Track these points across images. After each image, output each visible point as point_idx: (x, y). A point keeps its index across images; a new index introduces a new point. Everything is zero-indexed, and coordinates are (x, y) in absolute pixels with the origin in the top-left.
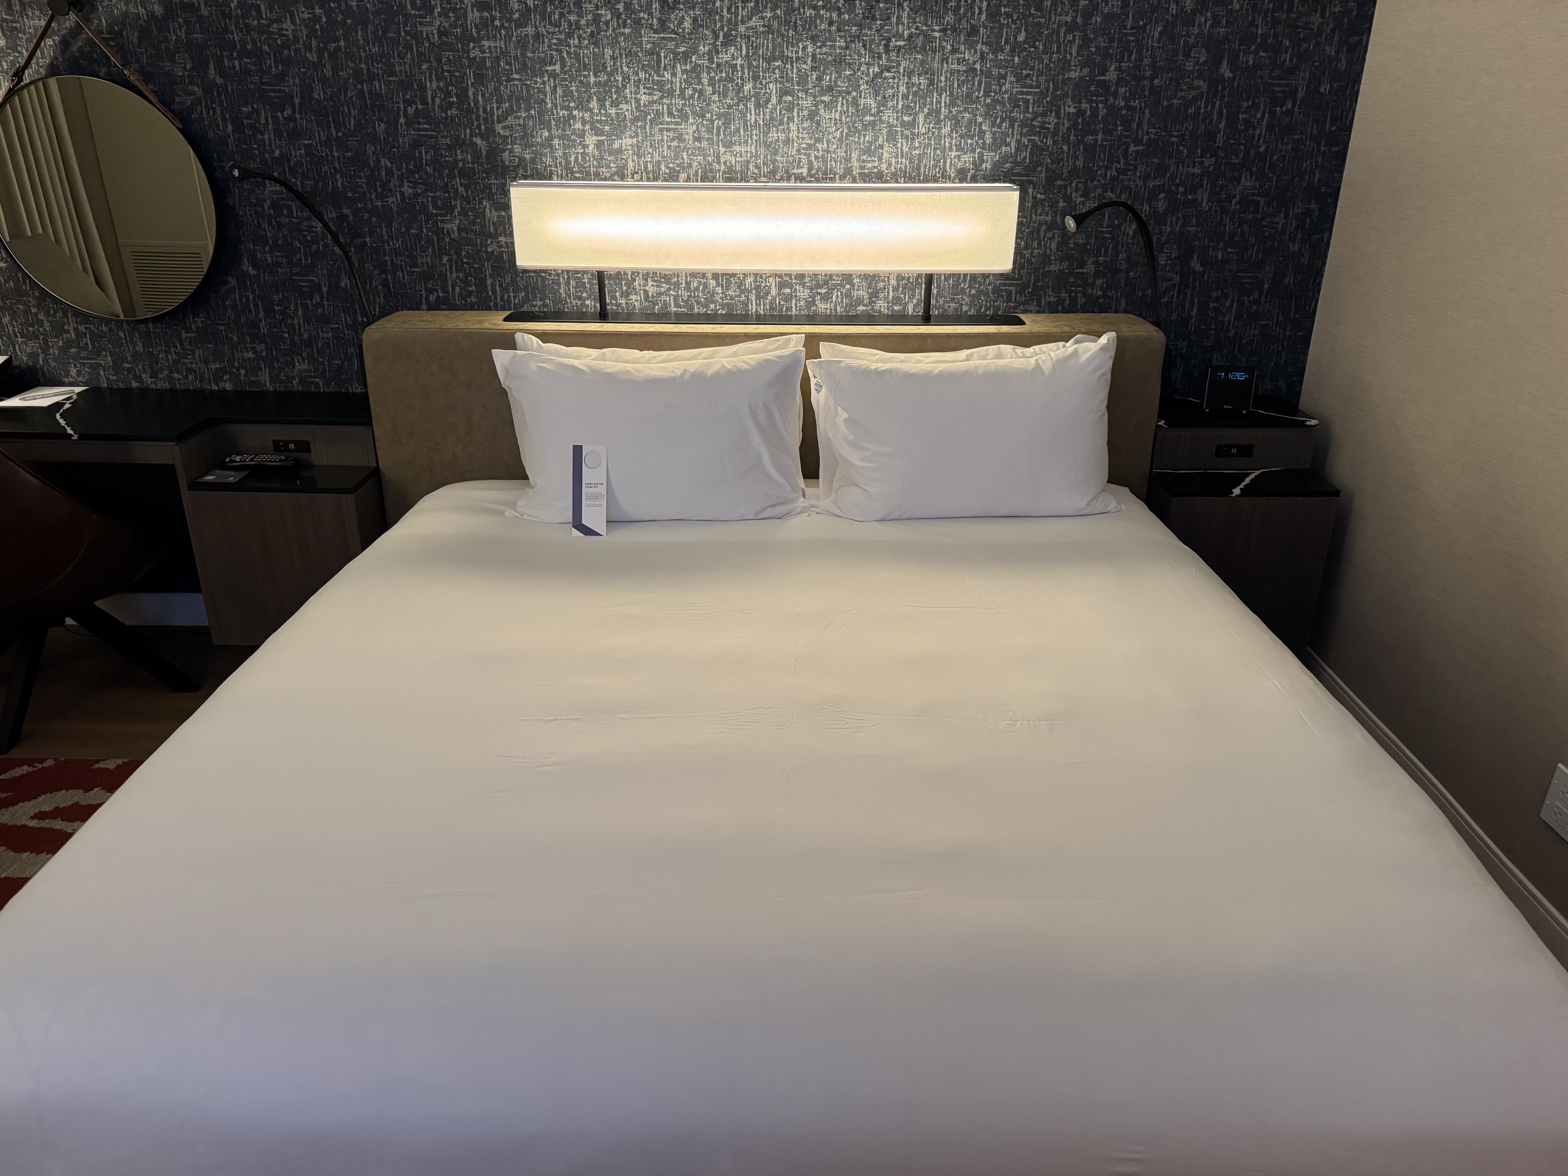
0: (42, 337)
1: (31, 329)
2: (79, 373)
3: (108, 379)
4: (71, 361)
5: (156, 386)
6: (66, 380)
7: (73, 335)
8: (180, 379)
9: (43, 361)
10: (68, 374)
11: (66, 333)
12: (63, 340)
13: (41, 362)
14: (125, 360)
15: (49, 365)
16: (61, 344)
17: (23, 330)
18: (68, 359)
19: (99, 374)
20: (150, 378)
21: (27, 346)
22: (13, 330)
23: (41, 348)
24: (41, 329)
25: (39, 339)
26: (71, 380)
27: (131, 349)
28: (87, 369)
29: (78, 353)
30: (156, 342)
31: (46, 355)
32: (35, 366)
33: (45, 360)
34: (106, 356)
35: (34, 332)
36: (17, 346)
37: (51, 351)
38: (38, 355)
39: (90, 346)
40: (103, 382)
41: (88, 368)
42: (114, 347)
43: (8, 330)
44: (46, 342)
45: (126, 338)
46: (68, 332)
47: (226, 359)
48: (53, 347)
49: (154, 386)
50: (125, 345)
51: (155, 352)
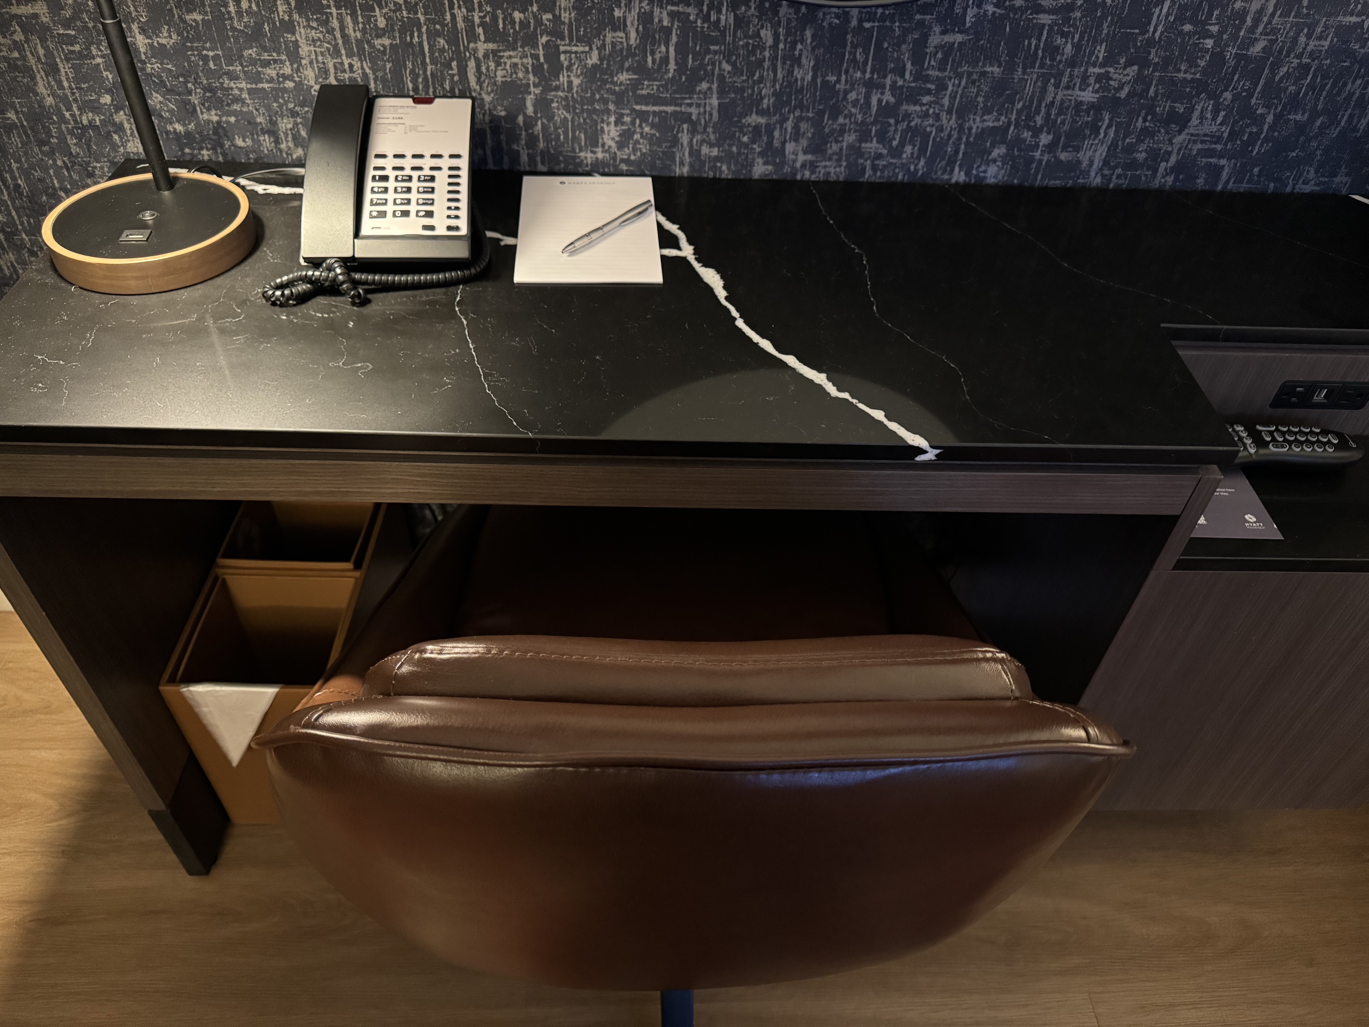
0: (544, 39)
1: (517, 15)
2: (625, 138)
3: (695, 153)
4: (612, 107)
5: (813, 172)
6: (587, 156)
7: (633, 35)
8: (879, 156)
9: (535, 106)
10: (594, 140)
11: (614, 29)
12: (602, 48)
13: (530, 110)
14: (754, 104)
15: (551, 118)
16: (594, 59)
17: (495, 18)
18: (605, 101)
19: (675, 141)
20: (805, 152)
21: (498, 64)
22: (465, 19)
23: (537, 70)
24: (547, 17)
25: (535, 46)
26: (600, 155)
27: (780, 75)
28: (647, 129)
29: (635, 85)
30: (854, 60)
31: (548, 88)
32: (511, 118)
33: (543, 104)
34: (706, 94)
35: (524, 24)
36: (472, 64)
37: (563, 79)
38: (525, 89)
39: (672, 66)
40: (682, 163)
41: (653, 126)
42: (736, 71)
43: (453, 16)
44: (553, 52)
45: (775, 46)
46: (620, 25)
47: (1019, 106)
48: (569, 68)
49: (807, 174)
50: (767, 64)
51: (841, 87)
